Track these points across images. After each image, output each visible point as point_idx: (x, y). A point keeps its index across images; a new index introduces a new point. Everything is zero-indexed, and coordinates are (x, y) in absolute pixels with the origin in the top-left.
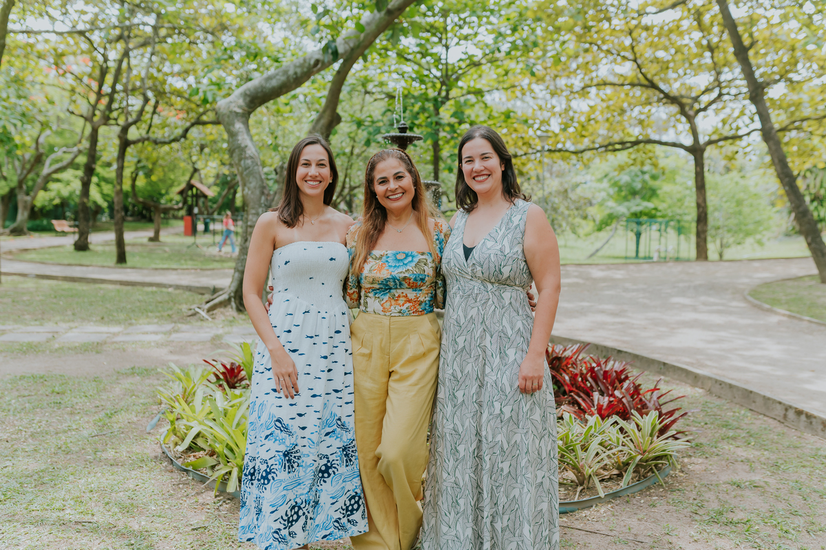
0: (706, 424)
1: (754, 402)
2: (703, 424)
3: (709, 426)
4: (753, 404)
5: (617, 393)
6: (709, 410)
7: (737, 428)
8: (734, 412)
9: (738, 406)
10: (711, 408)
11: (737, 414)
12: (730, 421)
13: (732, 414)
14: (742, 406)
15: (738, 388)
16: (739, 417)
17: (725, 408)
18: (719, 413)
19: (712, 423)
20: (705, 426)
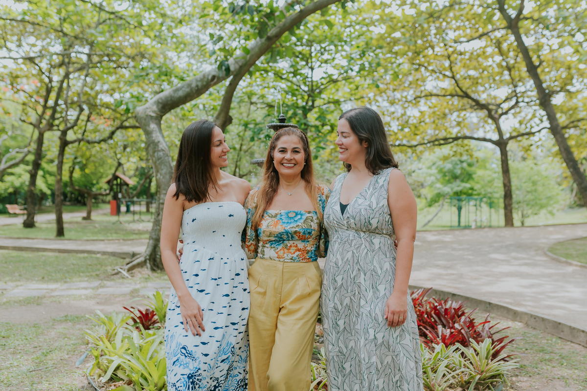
0: (527, 350)
1: (563, 331)
2: (524, 350)
3: (529, 351)
4: (562, 333)
5: (456, 325)
6: (528, 339)
7: (551, 353)
8: (548, 340)
9: (550, 335)
10: (529, 337)
11: (550, 341)
12: (545, 347)
13: (546, 341)
14: (553, 335)
15: (548, 321)
16: (551, 344)
17: (540, 337)
18: (536, 341)
19: (531, 349)
20: (526, 352)
